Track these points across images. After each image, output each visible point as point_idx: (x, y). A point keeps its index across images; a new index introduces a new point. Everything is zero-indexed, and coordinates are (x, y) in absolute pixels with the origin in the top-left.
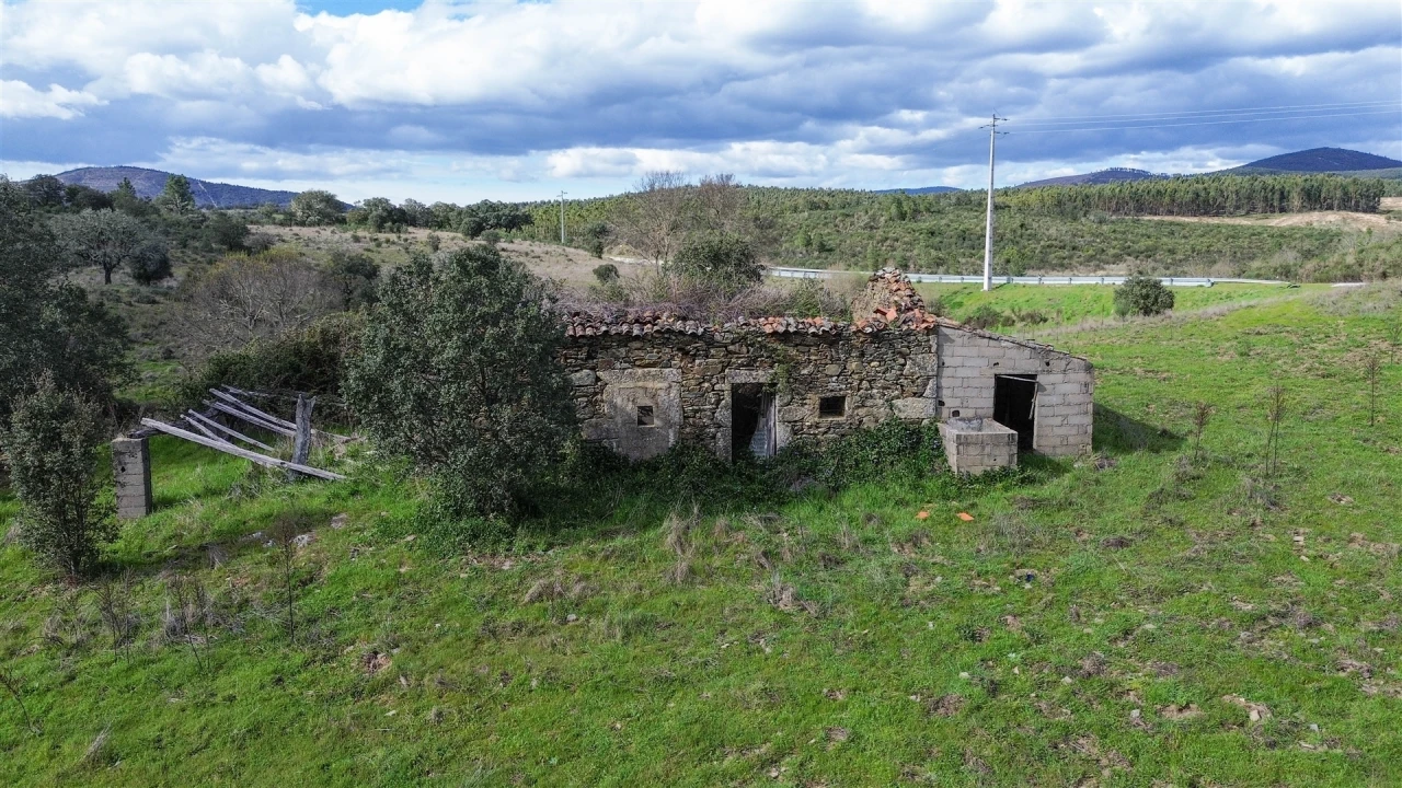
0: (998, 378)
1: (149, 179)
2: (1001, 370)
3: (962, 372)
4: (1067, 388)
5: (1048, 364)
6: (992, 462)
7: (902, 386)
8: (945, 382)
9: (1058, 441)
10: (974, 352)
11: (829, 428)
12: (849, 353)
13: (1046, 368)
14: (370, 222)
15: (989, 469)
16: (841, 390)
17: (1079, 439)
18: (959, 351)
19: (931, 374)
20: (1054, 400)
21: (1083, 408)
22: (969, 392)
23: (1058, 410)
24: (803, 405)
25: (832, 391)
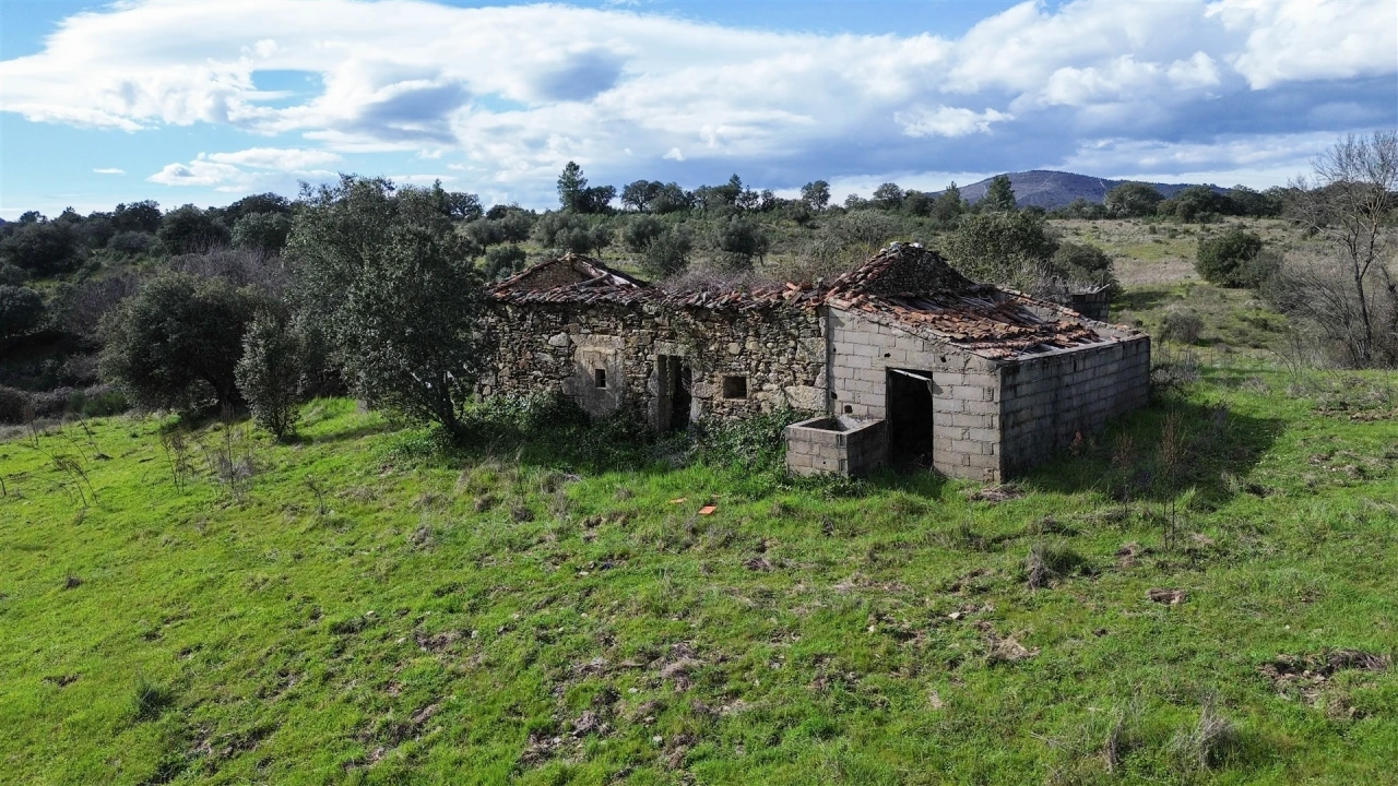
0: (890, 372)
1: (1056, 180)
2: (891, 363)
3: (854, 362)
4: (967, 392)
5: (943, 360)
6: (821, 465)
7: (794, 372)
8: (836, 371)
9: (959, 459)
10: (864, 338)
11: (732, 409)
12: (746, 330)
13: (943, 365)
14: (1178, 212)
15: (818, 472)
16: (741, 370)
17: (984, 459)
18: (849, 336)
19: (820, 360)
20: (953, 405)
21: (987, 420)
22: (860, 386)
23: (957, 420)
24: (712, 382)
25: (734, 370)
